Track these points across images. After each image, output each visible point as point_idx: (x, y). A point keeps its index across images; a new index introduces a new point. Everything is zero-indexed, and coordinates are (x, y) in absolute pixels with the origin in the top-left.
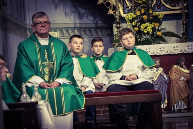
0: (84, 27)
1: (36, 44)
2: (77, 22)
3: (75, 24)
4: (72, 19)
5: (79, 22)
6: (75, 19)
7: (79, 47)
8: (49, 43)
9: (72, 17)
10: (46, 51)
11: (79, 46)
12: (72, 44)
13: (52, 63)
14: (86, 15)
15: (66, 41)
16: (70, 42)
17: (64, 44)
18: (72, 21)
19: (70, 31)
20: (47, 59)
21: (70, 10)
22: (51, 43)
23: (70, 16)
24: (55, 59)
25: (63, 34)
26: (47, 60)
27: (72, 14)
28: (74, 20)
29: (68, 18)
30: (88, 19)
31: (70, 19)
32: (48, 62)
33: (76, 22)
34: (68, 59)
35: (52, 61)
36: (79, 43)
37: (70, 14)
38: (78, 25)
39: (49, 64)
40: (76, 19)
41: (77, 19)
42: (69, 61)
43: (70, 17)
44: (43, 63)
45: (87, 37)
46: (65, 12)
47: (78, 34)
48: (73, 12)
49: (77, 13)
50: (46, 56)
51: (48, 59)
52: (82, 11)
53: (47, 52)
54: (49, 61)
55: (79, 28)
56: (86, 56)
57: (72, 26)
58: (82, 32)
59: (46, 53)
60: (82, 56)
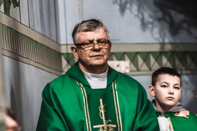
0: (181, 52)
1: (80, 86)
2: (167, 41)
3: (163, 44)
4: (157, 35)
5: (172, 40)
6: (162, 33)
7: (173, 94)
8: (109, 85)
9: (156, 30)
10: (101, 100)
11: (172, 92)
12: (159, 87)
13: (115, 126)
14: (185, 26)
15: (144, 80)
16: (154, 84)
17: (140, 86)
18: (156, 39)
19: (152, 60)
20: (103, 118)
21: (151, 16)
22: (113, 85)
23: (153, 27)
24: (119, 118)
25: (136, 65)
26: (104, 121)
27: (156, 23)
28: (161, 36)
29: (148, 32)
30: (190, 33)
31: (152, 35)
32: (105, 125)
33: (164, 40)
34: (147, 119)
35: (114, 122)
36: (171, 86)
37: (152, 23)
38: (168, 48)
39: (108, 128)
40: (165, 35)
41: (168, 34)
42: (151, 123)
43: (152, 30)
44: (95, 127)
45: (189, 72)
46: (142, 20)
47: (169, 65)
48: (159, 20)
49: (167, 22)
50: (102, 111)
51: (107, 119)
52: (178, 17)
53: (104, 104)
54: (109, 123)
55: (170, 54)
56: (188, 113)
57: (156, 48)
58: (177, 62)
59: (102, 106)
60: (178, 112)
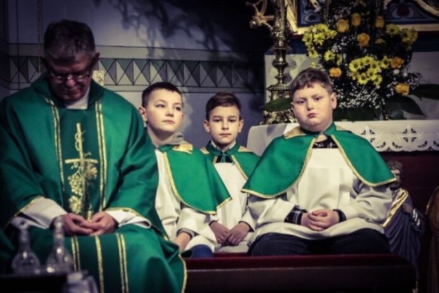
0: (177, 61)
1: (51, 104)
2: (157, 45)
3: (151, 49)
4: (144, 36)
5: (164, 44)
6: (151, 33)
8: (91, 105)
9: (143, 28)
10: (78, 126)
13: (96, 161)
14: (183, 24)
17: (134, 110)
18: (143, 41)
19: (137, 70)
20: (80, 150)
22: (96, 105)
23: (138, 24)
25: (114, 78)
27: (144, 19)
28: (149, 37)
30: (190, 35)
31: (138, 36)
32: (82, 159)
33: (153, 42)
34: (142, 155)
36: (170, 106)
37: (137, 18)
38: (159, 54)
39: (86, 164)
40: (155, 35)
41: (159, 34)
43: (137, 28)
44: (68, 161)
45: (186, 89)
47: (159, 79)
49: (159, 18)
51: (85, 151)
52: (174, 12)
55: (161, 63)
56: (191, 147)
57: (143, 55)
58: (171, 75)
59: (79, 133)
